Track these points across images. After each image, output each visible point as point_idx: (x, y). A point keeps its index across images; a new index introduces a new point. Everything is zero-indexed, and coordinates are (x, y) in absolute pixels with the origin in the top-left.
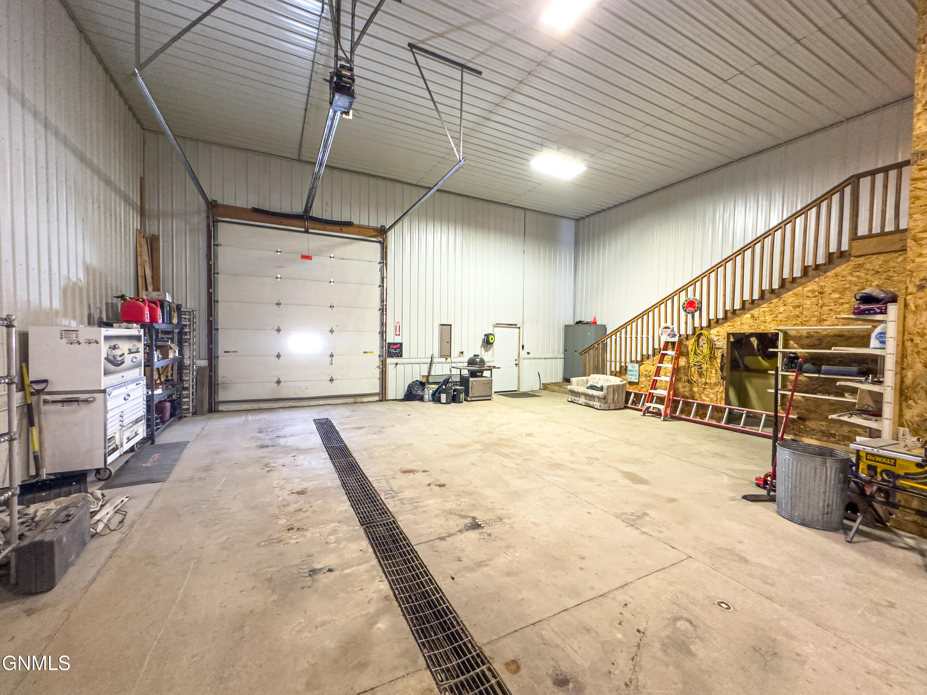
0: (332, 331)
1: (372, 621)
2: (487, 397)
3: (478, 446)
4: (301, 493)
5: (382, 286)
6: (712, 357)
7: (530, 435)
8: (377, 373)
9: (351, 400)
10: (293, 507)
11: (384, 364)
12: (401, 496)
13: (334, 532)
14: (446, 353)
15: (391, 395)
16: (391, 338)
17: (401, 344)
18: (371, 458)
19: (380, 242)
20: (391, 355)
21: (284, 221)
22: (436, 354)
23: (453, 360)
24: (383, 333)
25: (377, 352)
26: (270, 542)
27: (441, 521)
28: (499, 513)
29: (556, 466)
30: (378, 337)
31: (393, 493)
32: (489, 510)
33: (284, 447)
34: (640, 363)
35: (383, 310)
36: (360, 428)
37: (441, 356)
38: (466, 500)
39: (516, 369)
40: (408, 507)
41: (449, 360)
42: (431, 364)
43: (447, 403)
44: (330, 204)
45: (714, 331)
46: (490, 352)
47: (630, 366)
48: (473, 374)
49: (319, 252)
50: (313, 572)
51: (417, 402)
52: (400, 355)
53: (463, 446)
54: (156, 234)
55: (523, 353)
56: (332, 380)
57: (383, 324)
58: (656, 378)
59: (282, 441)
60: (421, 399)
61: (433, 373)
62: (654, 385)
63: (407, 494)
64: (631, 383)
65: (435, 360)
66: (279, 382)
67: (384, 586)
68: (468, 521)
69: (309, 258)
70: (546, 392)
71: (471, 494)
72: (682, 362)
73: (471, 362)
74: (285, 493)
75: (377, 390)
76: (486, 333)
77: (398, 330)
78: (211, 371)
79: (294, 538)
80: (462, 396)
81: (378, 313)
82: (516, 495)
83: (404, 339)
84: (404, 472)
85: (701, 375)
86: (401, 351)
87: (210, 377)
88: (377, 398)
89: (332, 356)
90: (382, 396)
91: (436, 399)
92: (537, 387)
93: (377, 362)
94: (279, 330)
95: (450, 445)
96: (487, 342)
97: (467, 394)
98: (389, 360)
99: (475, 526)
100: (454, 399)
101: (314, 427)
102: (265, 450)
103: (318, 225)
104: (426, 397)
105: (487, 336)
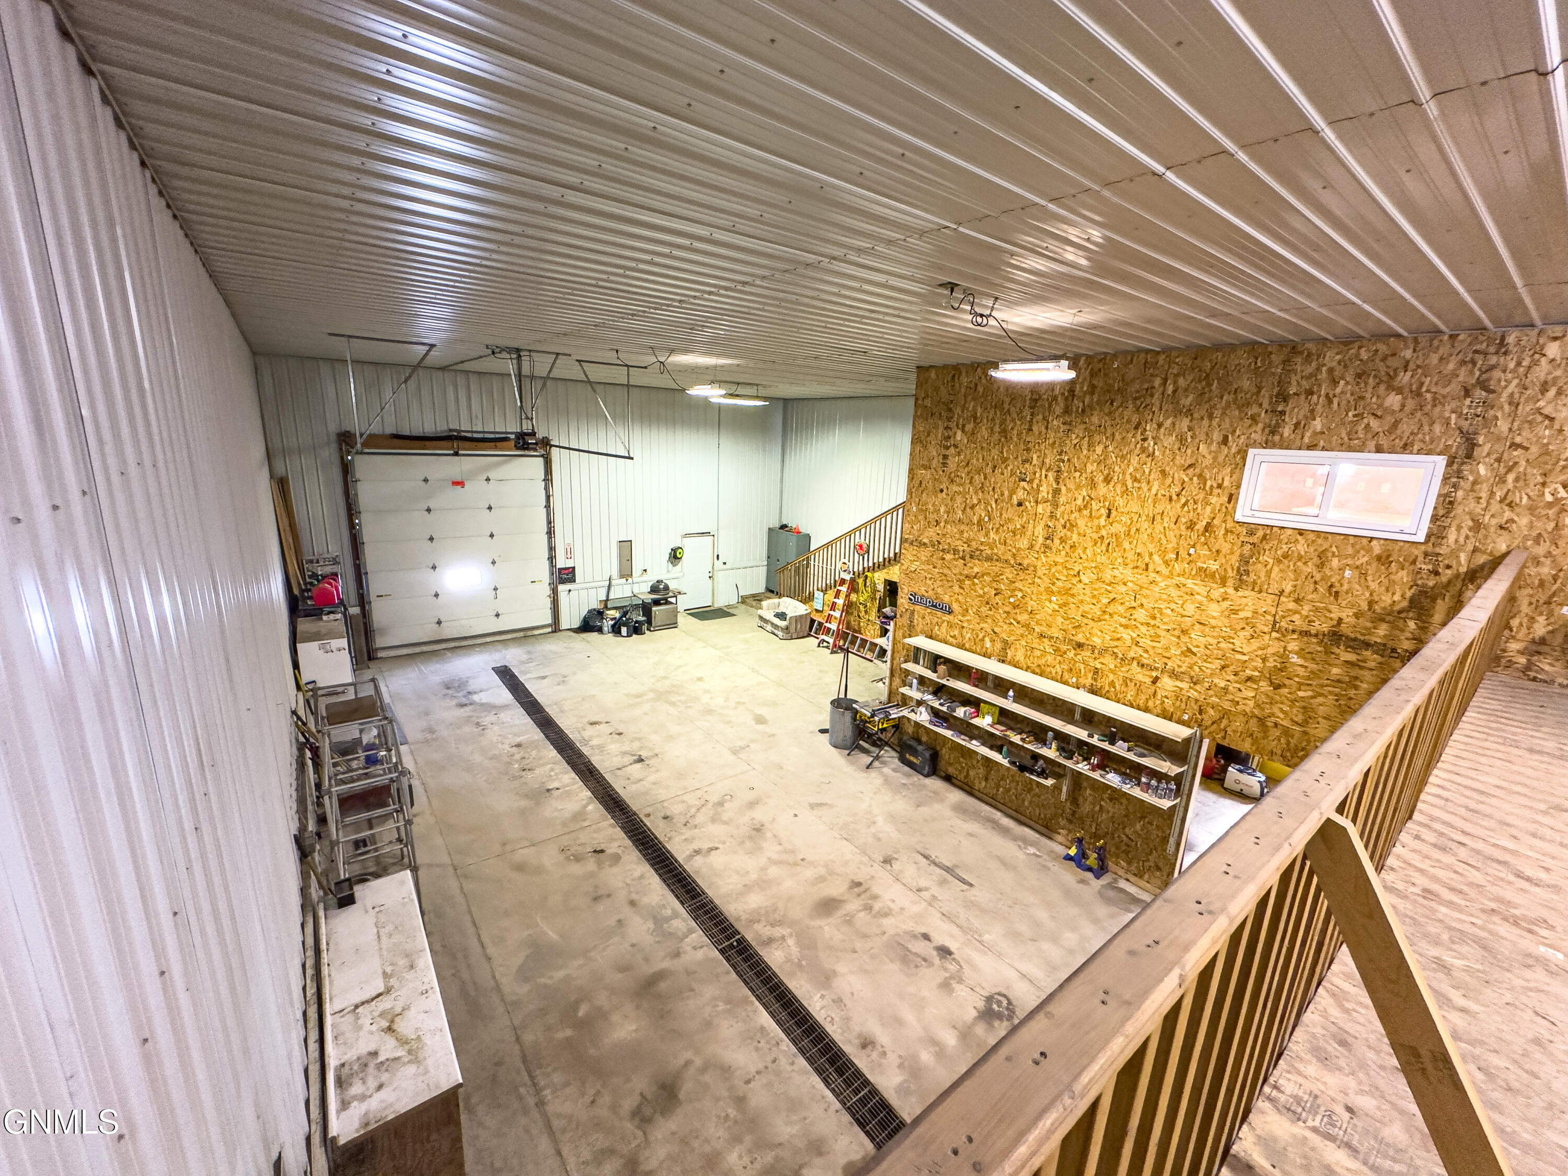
0: (494, 563)
1: (585, 807)
2: (673, 625)
3: (651, 695)
4: (518, 745)
5: (548, 506)
6: (873, 599)
7: (700, 679)
8: (548, 603)
9: (521, 634)
10: (518, 757)
11: (555, 591)
12: (591, 743)
13: (552, 770)
14: (626, 573)
15: (565, 623)
16: (561, 563)
17: (574, 568)
18: (562, 712)
19: (542, 456)
20: (563, 581)
21: (428, 443)
22: (615, 574)
23: (635, 580)
24: (552, 558)
25: (547, 580)
26: (515, 778)
27: (619, 759)
28: (656, 751)
29: (710, 712)
30: (546, 564)
31: (586, 742)
32: (651, 750)
33: (482, 705)
34: (824, 591)
35: (550, 533)
36: (544, 678)
37: (622, 576)
38: (636, 744)
39: (710, 581)
40: (597, 751)
41: (630, 580)
42: (609, 587)
43: (629, 635)
44: (480, 416)
45: (876, 575)
46: (679, 567)
47: (816, 593)
48: (657, 602)
49: (473, 474)
50: (548, 790)
51: (595, 635)
52: (572, 580)
53: (639, 696)
54: (284, 474)
55: (718, 564)
56: (497, 615)
57: (552, 549)
58: (832, 613)
59: (476, 698)
60: (600, 630)
61: (611, 597)
62: (829, 618)
63: (595, 742)
64: (817, 611)
65: (613, 582)
66: (439, 623)
67: (589, 794)
68: (636, 758)
69: (459, 483)
70: (743, 607)
71: (639, 739)
72: (853, 597)
73: (654, 589)
74: (507, 747)
75: (549, 621)
76: (674, 546)
77: (569, 553)
78: (364, 617)
79: (529, 776)
80: (645, 627)
81: (545, 538)
82: (671, 738)
83: (576, 562)
84: (591, 724)
85: (866, 612)
86: (574, 575)
87: (365, 624)
88: (550, 630)
89: (496, 589)
90: (555, 626)
91: (616, 630)
92: (734, 600)
93: (547, 591)
94: (434, 567)
95: (627, 695)
96: (675, 556)
97: (649, 622)
98: (561, 588)
99: (641, 760)
100: (636, 630)
101: (496, 678)
102: (466, 709)
103: (468, 444)
104: (605, 629)
105: (674, 550)
